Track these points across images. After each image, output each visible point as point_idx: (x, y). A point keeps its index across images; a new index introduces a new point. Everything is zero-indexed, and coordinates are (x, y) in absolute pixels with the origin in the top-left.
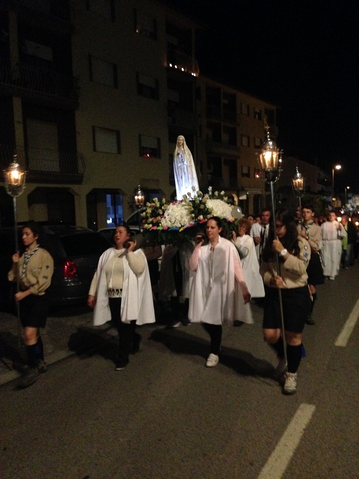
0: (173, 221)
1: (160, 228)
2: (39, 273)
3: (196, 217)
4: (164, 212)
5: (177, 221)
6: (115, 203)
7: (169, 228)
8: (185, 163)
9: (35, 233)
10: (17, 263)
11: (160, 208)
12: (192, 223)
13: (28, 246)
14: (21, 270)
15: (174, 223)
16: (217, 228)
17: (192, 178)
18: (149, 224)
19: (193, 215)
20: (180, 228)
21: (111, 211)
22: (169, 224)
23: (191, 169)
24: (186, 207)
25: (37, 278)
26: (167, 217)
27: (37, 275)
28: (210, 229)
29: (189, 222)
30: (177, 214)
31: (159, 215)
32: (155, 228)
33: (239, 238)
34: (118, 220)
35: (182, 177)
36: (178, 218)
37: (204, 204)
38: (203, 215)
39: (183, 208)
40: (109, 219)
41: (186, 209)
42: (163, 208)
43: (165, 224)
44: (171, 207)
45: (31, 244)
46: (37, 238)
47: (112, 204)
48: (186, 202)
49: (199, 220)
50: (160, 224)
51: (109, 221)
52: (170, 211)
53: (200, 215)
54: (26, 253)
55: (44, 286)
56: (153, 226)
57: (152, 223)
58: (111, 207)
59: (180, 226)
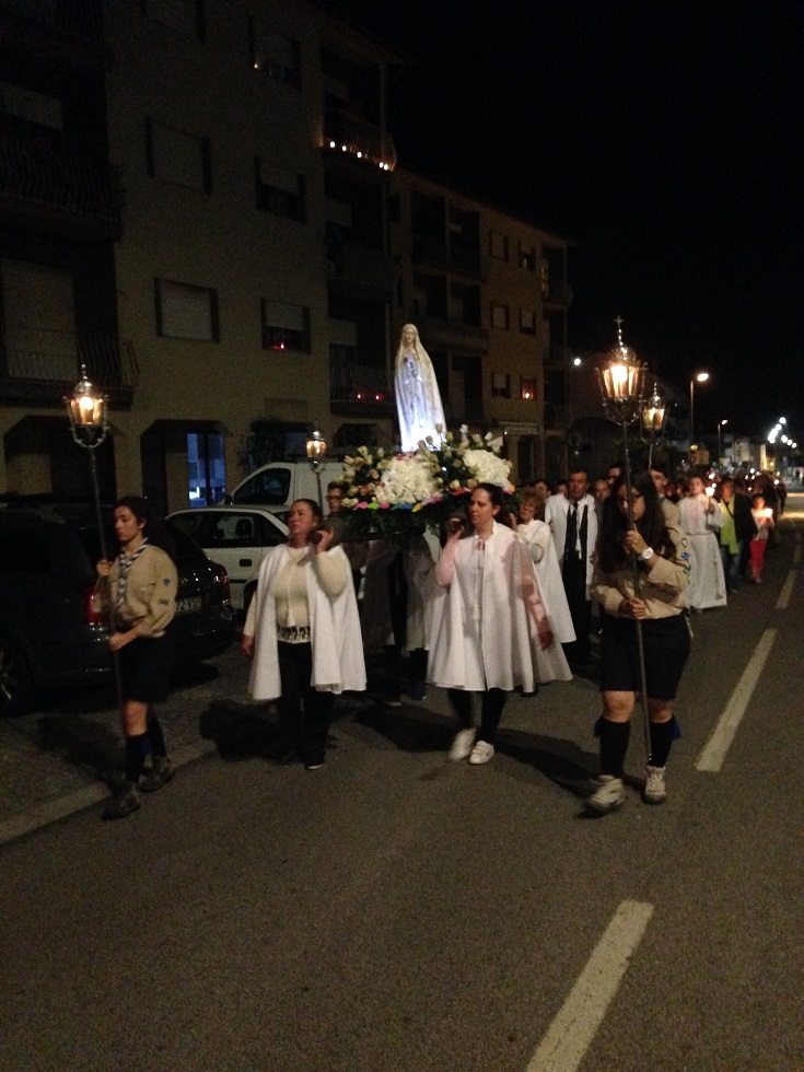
0: (400, 491)
1: (374, 506)
2: (151, 595)
3: (446, 483)
4: (380, 474)
5: (408, 491)
6: (206, 454)
7: (391, 505)
8: (419, 378)
9: (139, 516)
10: (106, 578)
11: (374, 466)
12: (438, 494)
13: (126, 543)
14: (114, 589)
15: (403, 495)
16: (489, 505)
17: (433, 408)
18: (351, 498)
19: (441, 480)
20: (414, 505)
21: (199, 471)
22: (392, 498)
23: (431, 391)
24: (425, 464)
25: (147, 605)
26: (387, 483)
27: (147, 598)
28: (476, 507)
29: (431, 493)
30: (407, 478)
31: (371, 479)
32: (364, 505)
33: (522, 527)
34: (213, 491)
35: (412, 406)
36: (411, 485)
37: (460, 458)
38: (460, 480)
39: (420, 465)
40: (195, 490)
41: (425, 467)
42: (379, 466)
43: (385, 498)
44: (395, 463)
45: (133, 538)
46: (142, 526)
47: (200, 457)
48: (424, 453)
49: (453, 490)
50: (374, 499)
51: (194, 495)
52: (393, 472)
53: (454, 479)
54: (122, 556)
55: (162, 621)
56: (360, 502)
57: (358, 495)
58: (197, 461)
59: (414, 501)
